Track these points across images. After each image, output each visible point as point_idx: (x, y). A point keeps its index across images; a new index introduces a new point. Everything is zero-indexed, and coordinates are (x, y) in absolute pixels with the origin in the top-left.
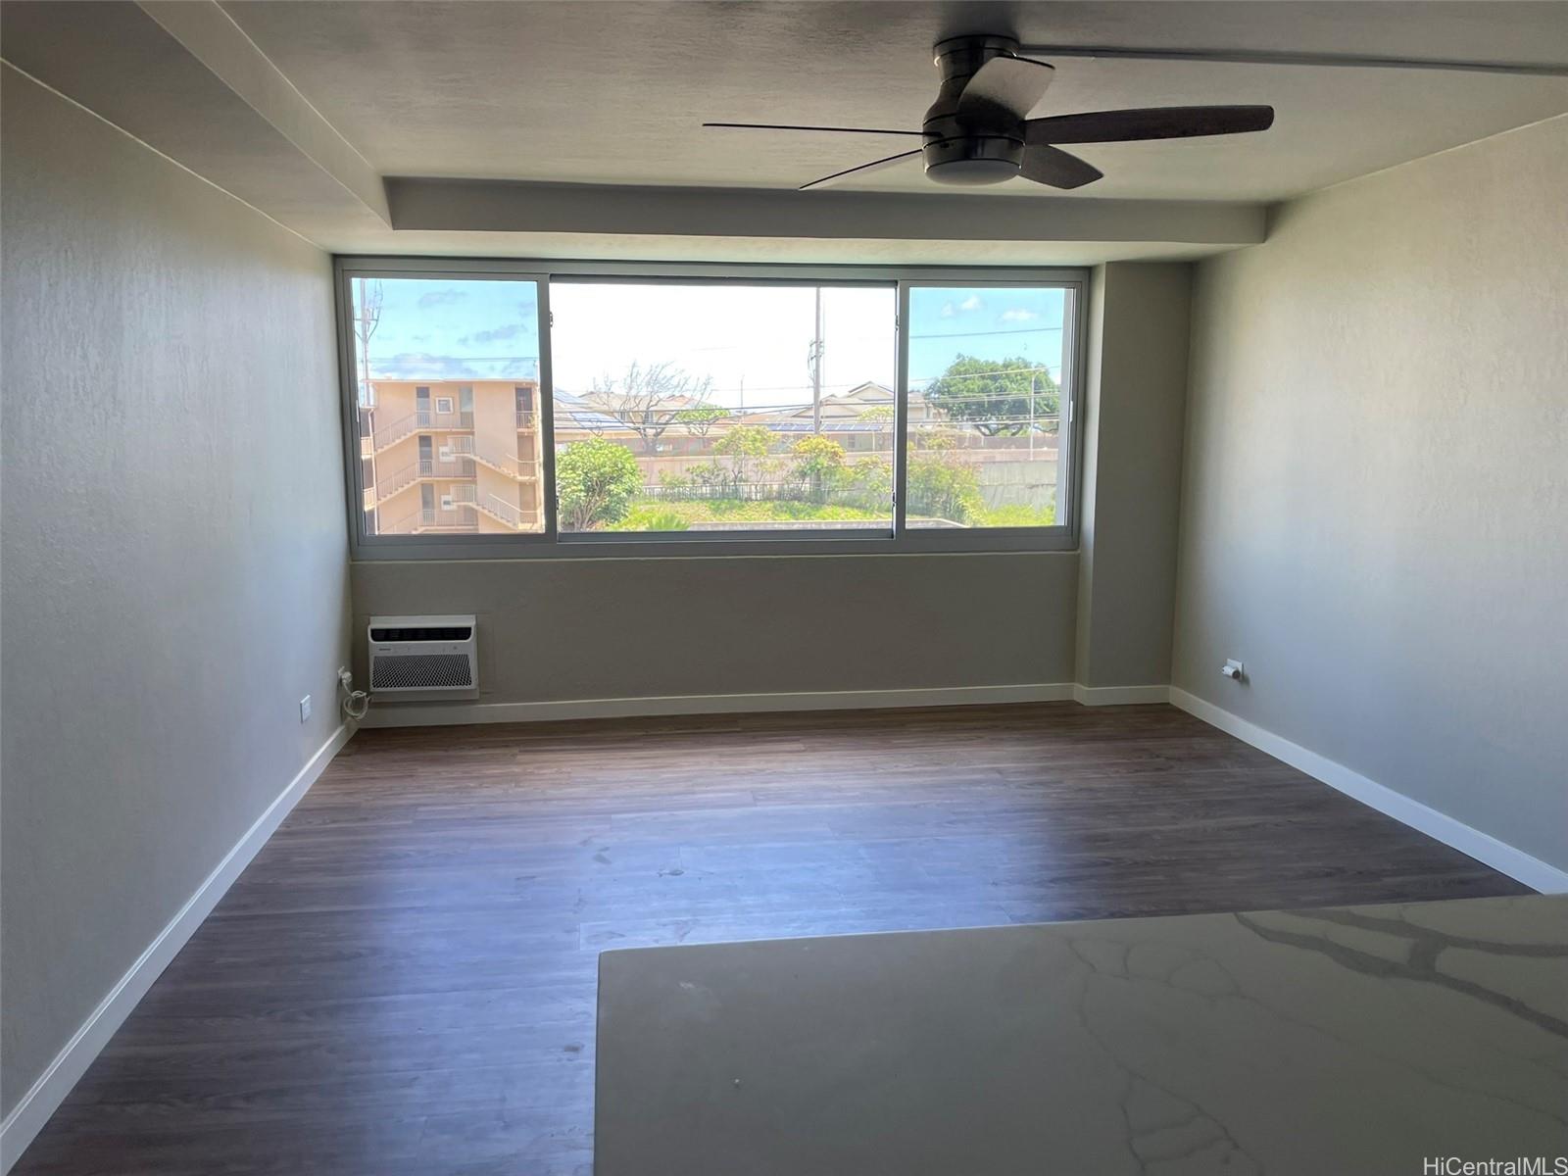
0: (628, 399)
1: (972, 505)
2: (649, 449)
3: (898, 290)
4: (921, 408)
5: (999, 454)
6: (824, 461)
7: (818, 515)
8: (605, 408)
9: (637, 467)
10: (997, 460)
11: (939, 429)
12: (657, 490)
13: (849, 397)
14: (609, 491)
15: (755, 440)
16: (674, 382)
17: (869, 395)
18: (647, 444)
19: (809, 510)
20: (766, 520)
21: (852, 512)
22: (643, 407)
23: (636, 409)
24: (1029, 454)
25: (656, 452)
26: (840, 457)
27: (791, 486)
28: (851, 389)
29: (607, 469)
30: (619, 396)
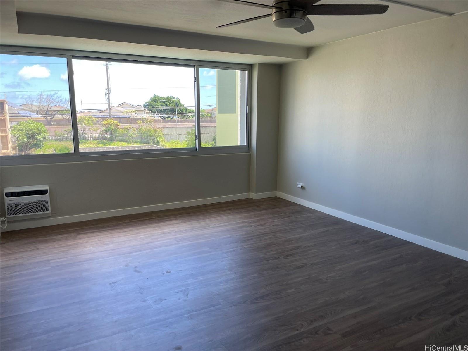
0: (39, 106)
1: (162, 140)
2: (49, 123)
3: (195, 68)
4: (142, 111)
5: (168, 125)
6: (113, 127)
7: (112, 144)
8: (31, 110)
9: (46, 129)
10: (167, 127)
11: (148, 117)
12: (54, 137)
13: (118, 107)
14: (36, 138)
15: (88, 120)
16: (57, 101)
17: (125, 106)
18: (48, 121)
19: (109, 143)
20: (95, 146)
21: (124, 143)
22: (45, 109)
23: (43, 110)
24: (176, 125)
25: (52, 124)
26: (119, 126)
27: (102, 135)
28: (119, 104)
29: (35, 130)
30: (35, 106)
